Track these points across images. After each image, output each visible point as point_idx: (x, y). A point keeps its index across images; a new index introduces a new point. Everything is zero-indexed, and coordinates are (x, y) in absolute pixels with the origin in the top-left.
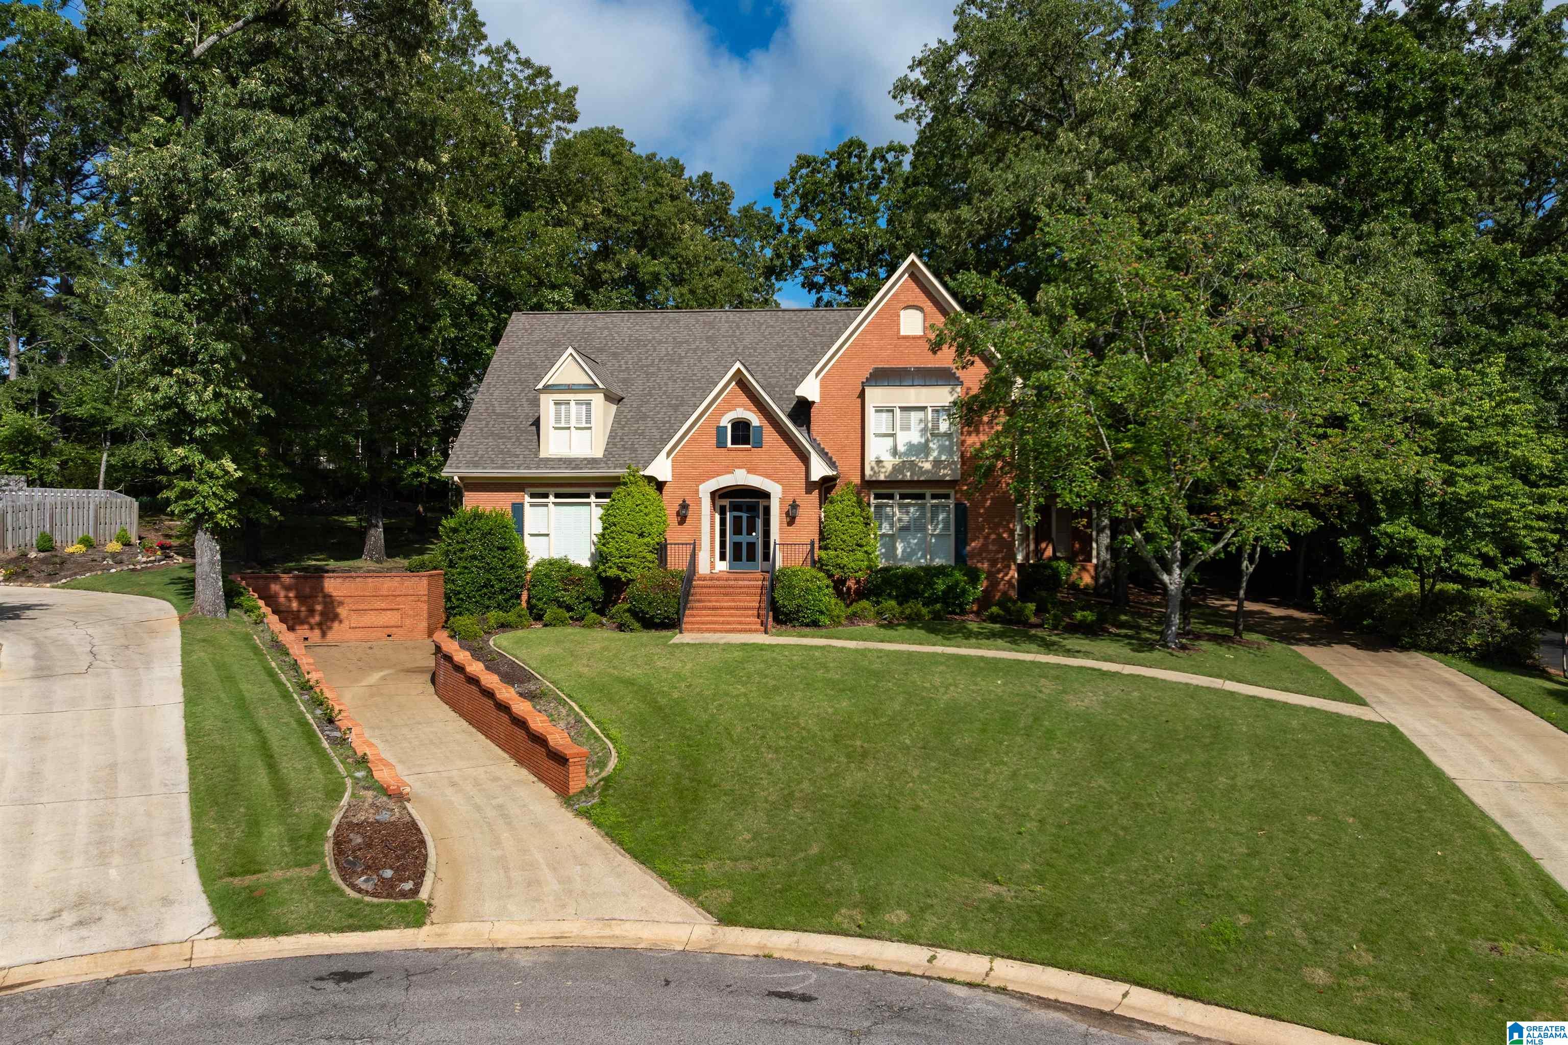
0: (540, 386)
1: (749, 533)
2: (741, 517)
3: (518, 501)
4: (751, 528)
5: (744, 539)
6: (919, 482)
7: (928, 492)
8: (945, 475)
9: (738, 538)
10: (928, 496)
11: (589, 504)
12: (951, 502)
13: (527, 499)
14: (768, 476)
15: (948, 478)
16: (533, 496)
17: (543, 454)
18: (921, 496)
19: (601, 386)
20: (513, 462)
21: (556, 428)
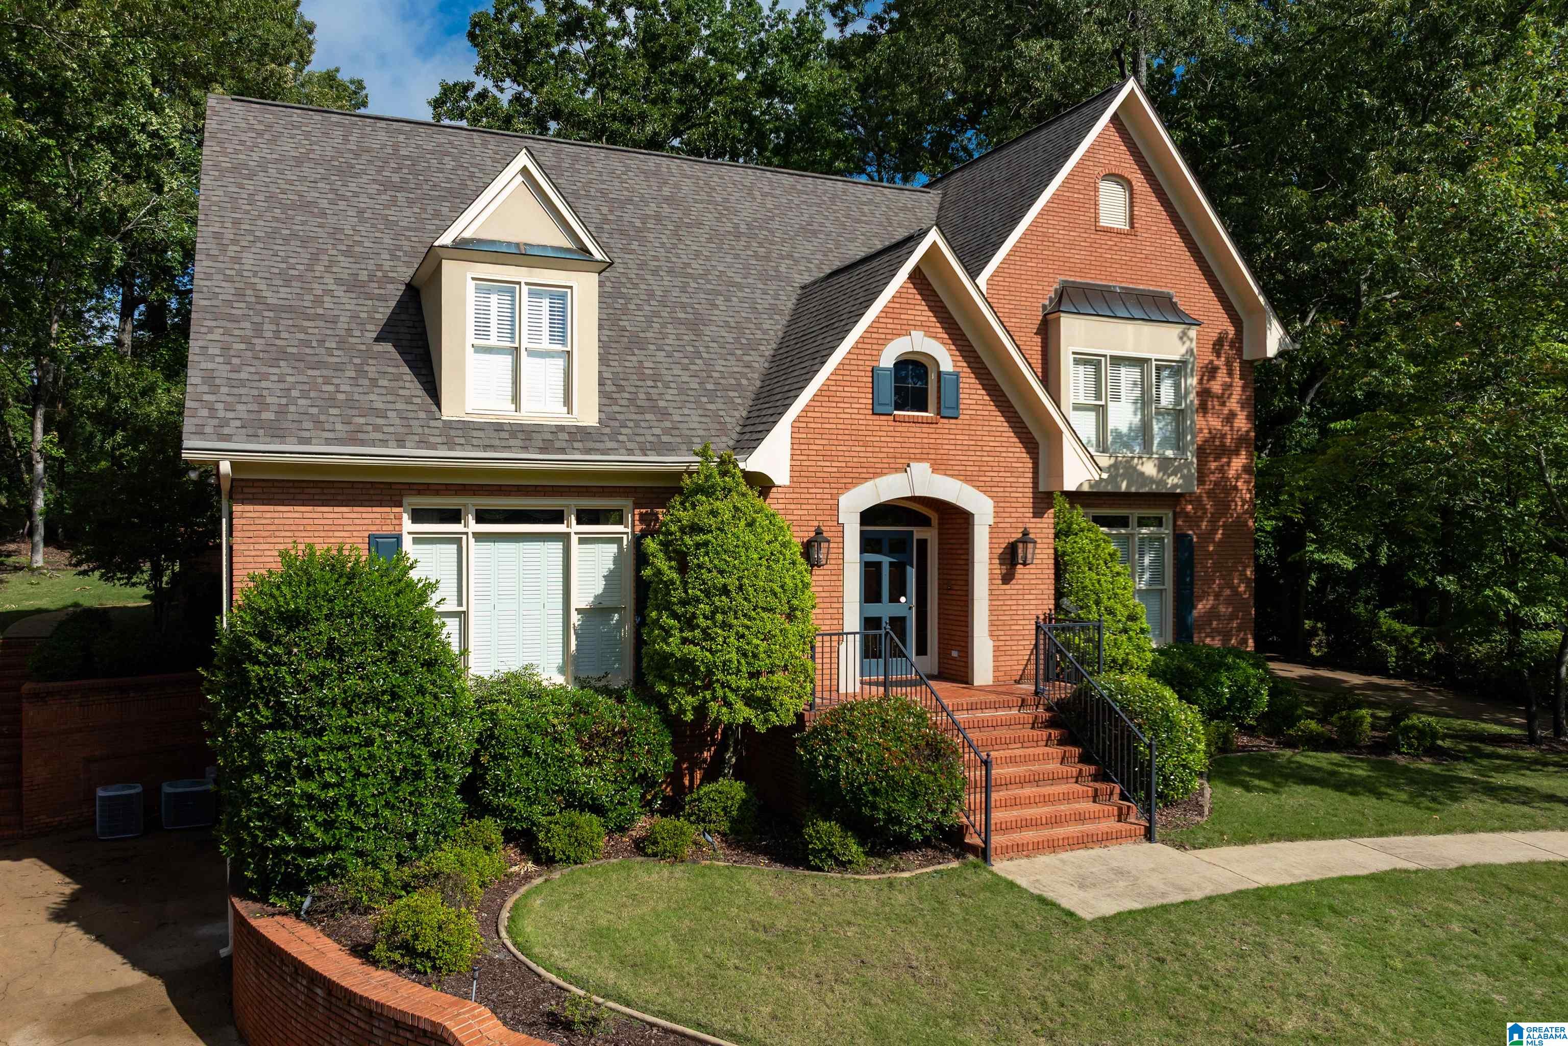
0: (446, 239)
1: (894, 599)
2: (878, 565)
3: (387, 529)
4: (898, 590)
5: (884, 610)
6: (1137, 495)
7: (1134, 514)
8: (1175, 486)
9: (875, 610)
10: (1133, 521)
11: (565, 538)
12: (1166, 532)
13: (408, 525)
14: (967, 479)
15: (1178, 491)
16: (418, 516)
17: (450, 411)
18: (1123, 522)
19: (597, 255)
20: (377, 428)
21: (478, 349)
